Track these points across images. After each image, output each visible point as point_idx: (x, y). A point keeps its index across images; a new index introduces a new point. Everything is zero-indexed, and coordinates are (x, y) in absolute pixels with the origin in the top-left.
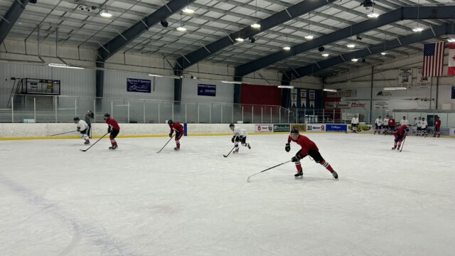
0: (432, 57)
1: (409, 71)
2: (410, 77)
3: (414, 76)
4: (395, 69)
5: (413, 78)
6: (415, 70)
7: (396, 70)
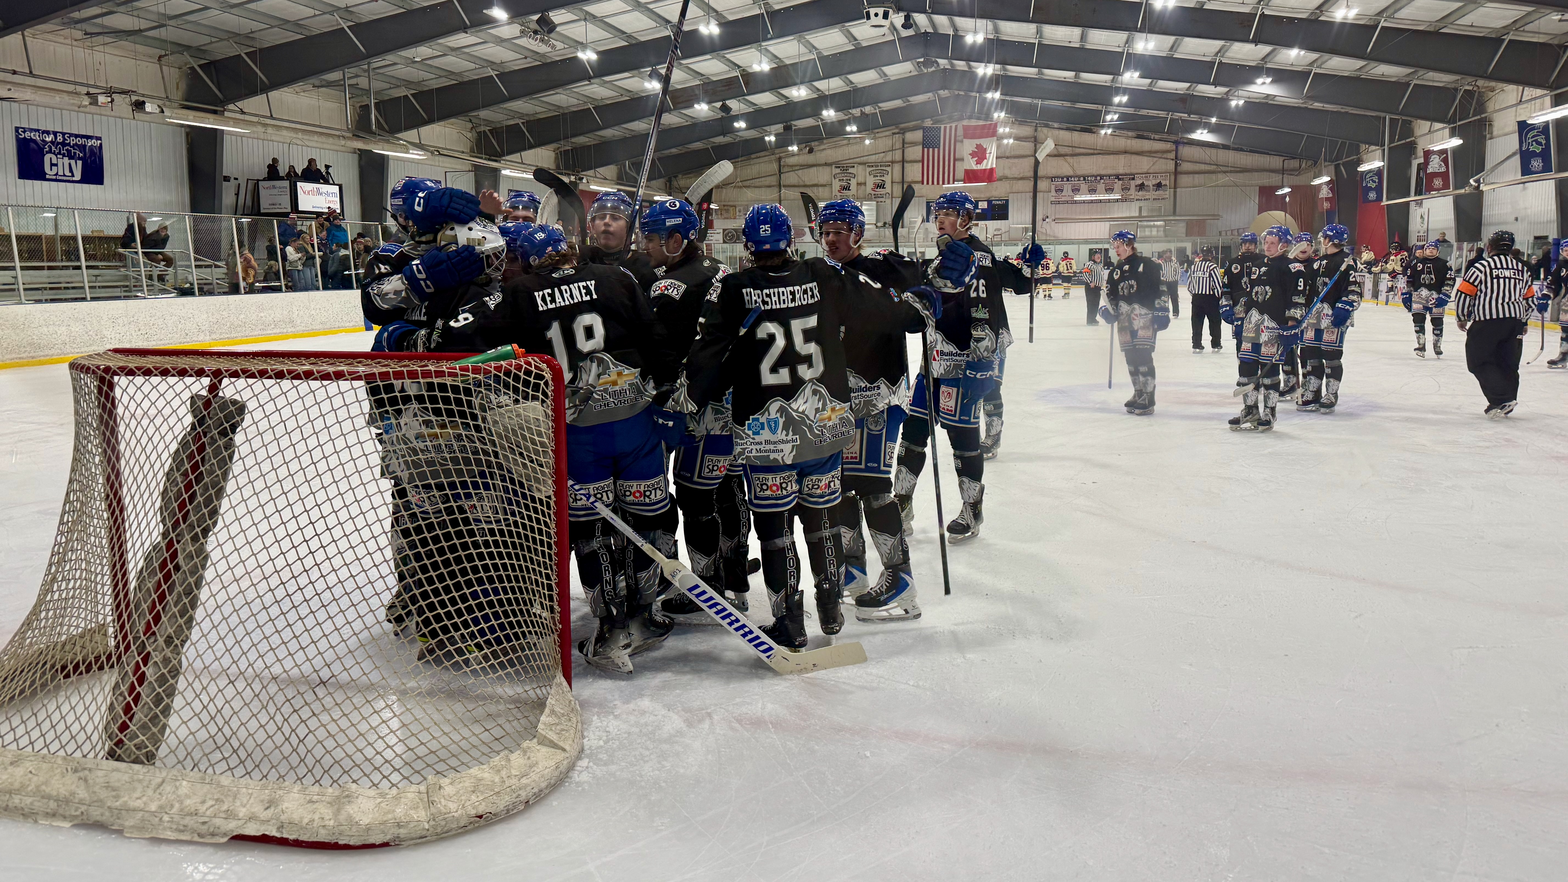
0: (936, 150)
1: (851, 170)
2: (853, 183)
3: (861, 180)
4: (826, 164)
5: (858, 184)
6: (861, 167)
7: (828, 169)
